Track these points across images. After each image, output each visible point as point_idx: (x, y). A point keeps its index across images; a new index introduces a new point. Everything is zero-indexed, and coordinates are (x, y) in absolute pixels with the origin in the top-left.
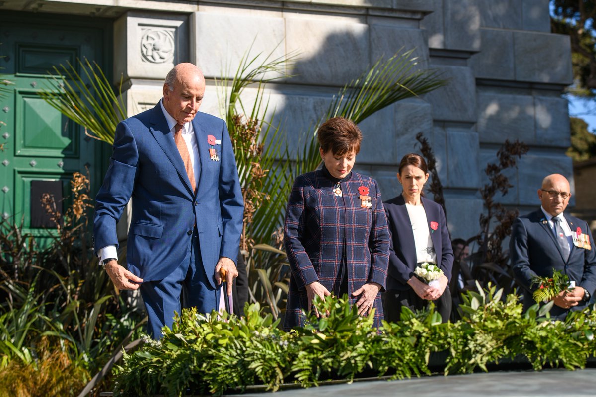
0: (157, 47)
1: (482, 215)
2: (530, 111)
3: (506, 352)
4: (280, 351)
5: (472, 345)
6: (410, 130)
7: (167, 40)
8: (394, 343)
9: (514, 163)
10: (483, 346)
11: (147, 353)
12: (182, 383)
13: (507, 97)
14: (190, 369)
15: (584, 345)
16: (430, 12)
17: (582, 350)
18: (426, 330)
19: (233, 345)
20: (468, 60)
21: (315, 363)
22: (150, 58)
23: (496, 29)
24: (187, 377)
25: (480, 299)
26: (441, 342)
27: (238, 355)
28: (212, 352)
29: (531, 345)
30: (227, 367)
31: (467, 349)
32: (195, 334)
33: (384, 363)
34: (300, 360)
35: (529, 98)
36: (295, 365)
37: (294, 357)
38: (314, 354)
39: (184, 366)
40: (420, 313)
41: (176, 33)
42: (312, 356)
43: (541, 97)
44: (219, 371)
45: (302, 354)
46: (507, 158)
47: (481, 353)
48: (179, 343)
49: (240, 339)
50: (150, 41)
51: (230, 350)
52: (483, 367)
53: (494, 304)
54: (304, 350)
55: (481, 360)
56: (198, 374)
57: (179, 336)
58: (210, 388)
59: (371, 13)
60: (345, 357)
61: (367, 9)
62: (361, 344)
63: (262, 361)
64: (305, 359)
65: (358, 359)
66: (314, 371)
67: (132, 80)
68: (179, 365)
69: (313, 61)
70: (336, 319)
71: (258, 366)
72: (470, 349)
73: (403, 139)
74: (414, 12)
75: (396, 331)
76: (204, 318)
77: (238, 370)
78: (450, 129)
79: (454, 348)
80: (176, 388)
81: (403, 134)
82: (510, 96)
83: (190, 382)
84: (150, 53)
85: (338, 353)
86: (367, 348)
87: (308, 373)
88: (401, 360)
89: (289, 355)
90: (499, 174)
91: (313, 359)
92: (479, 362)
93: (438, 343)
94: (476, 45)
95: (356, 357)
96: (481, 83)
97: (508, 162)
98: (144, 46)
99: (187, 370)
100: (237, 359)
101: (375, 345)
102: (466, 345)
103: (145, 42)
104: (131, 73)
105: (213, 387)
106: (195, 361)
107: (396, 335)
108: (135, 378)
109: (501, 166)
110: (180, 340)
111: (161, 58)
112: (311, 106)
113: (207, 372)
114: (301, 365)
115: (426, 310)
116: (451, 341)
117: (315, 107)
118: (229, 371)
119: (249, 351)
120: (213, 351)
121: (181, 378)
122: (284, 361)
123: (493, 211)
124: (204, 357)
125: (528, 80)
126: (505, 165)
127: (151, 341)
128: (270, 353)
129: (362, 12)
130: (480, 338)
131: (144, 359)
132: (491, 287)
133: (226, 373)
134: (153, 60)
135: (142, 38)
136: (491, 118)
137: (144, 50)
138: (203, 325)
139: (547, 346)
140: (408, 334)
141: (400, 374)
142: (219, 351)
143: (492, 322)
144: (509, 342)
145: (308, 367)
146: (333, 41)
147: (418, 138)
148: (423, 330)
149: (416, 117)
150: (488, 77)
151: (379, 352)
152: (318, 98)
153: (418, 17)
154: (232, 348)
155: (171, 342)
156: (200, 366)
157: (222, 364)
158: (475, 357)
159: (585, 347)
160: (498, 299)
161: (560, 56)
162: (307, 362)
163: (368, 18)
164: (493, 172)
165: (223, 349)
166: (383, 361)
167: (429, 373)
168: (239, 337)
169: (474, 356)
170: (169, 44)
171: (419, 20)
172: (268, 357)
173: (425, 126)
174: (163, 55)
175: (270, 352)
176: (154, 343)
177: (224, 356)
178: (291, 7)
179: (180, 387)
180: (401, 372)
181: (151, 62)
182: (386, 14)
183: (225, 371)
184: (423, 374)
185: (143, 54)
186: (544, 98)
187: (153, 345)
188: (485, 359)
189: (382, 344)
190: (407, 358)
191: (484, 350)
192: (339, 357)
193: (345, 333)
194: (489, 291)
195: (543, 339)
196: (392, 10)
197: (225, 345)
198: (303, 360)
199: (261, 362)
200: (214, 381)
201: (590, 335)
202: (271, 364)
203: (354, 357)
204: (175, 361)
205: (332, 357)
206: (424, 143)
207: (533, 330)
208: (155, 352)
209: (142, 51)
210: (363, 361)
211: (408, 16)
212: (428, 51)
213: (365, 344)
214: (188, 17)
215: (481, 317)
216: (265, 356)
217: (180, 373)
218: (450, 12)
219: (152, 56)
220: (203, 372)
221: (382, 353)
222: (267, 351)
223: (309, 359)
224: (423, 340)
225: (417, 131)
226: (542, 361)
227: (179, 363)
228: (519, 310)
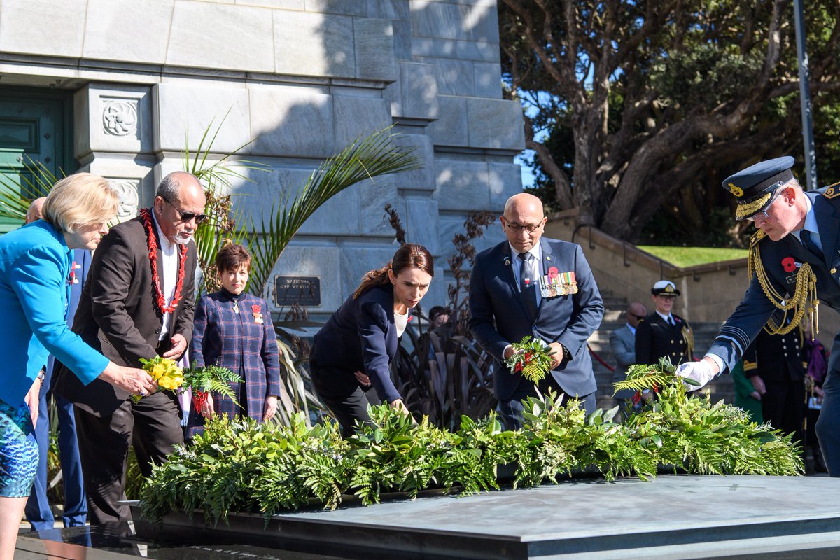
0: (120, 119)
1: (450, 286)
2: (484, 177)
3: (576, 462)
4: (334, 466)
5: (541, 457)
6: (374, 200)
7: (130, 111)
8: (459, 456)
9: (482, 233)
10: (552, 458)
11: (181, 466)
12: (227, 500)
13: (461, 163)
14: (234, 484)
15: (653, 453)
16: (393, 82)
17: (652, 458)
18: (491, 441)
19: (282, 459)
20: (426, 128)
21: (375, 478)
22: (113, 131)
23: (450, 96)
24: (232, 494)
25: (542, 406)
26: (508, 454)
27: (288, 470)
28: (260, 467)
29: (602, 455)
30: (278, 484)
31: (536, 461)
32: (233, 444)
33: (449, 477)
34: (359, 476)
35: (482, 165)
36: (354, 481)
37: (351, 473)
38: (372, 468)
39: (227, 483)
40: (482, 421)
41: (139, 105)
42: (371, 471)
43: (495, 163)
44: (269, 488)
45: (360, 469)
46: (474, 228)
47: (551, 465)
48: (215, 454)
49: (289, 453)
50: (113, 113)
51: (279, 465)
52: (553, 479)
53: (556, 410)
54: (361, 465)
55: (551, 472)
56: (245, 491)
57: (215, 447)
58: (260, 507)
59: (334, 82)
60: (408, 472)
61: (330, 79)
62: (423, 457)
63: (317, 477)
64: (364, 474)
65: (422, 474)
66: (375, 488)
67: (94, 153)
68: (222, 480)
69: (277, 132)
70: (391, 430)
71: (314, 484)
72: (540, 462)
73: (368, 210)
74: (377, 82)
75: (459, 442)
76: (241, 427)
77: (290, 487)
78: (409, 197)
79: (523, 460)
80: (221, 506)
81: (368, 205)
82: (464, 163)
83: (236, 500)
84: (112, 125)
85: (399, 467)
86: (430, 462)
87: (368, 490)
88: (469, 475)
89: (346, 471)
90: (467, 244)
91: (372, 475)
92: (549, 474)
93: (506, 455)
94: (432, 113)
95: (420, 471)
96: (439, 150)
97: (476, 232)
98: (106, 118)
99: (231, 486)
100: (287, 474)
101: (438, 458)
102: (534, 457)
103: (107, 114)
104: (93, 146)
105: (264, 506)
106: (242, 478)
107: (458, 447)
108: (170, 494)
109: (469, 236)
110: (217, 451)
111: (124, 130)
112: (276, 178)
113: (256, 489)
114: (361, 481)
115: (488, 418)
116: (518, 453)
117: (280, 179)
118: (280, 487)
119: (302, 466)
120: (262, 466)
121: (225, 495)
122: (341, 477)
123: (462, 281)
124: (251, 472)
125: (482, 146)
126: (472, 235)
127: (185, 453)
128: (325, 469)
129: (326, 82)
130: (550, 448)
131: (179, 473)
132: (552, 392)
133: (277, 490)
134: (116, 133)
135: (105, 110)
136: (445, 185)
137: (107, 122)
138: (241, 435)
139: (618, 456)
140: (471, 445)
141: (468, 490)
142: (267, 466)
143: (557, 430)
144: (578, 453)
145: (368, 484)
146: (296, 112)
147: (387, 209)
148: (488, 441)
149: (381, 187)
150: (442, 144)
151: (444, 466)
152: (283, 169)
153: (381, 86)
154: (281, 462)
155: (206, 454)
156: (247, 482)
157: (271, 480)
158: (545, 470)
159: (655, 455)
160: (560, 404)
161: (513, 121)
162: (367, 478)
163: (332, 88)
164: (461, 242)
165: (271, 464)
166: (448, 476)
167: (497, 487)
168: (288, 450)
169: (544, 468)
170: (132, 115)
171: (382, 89)
172: (322, 472)
173: (391, 196)
174: (126, 127)
175: (325, 467)
176: (188, 455)
177: (272, 471)
178: (255, 77)
179: (226, 506)
180: (469, 488)
181: (114, 134)
182: (350, 84)
183: (276, 488)
184: (491, 488)
185: (105, 127)
186: (497, 164)
187: (187, 457)
188: (555, 471)
189: (445, 456)
190: (474, 472)
191: (554, 461)
192: (401, 473)
193: (403, 445)
194: (549, 396)
195: (613, 447)
196: (355, 80)
197: (273, 460)
198: (362, 478)
199: (317, 479)
200: (264, 499)
201: (658, 440)
202: (327, 481)
203: (417, 472)
204: (216, 477)
205: (393, 473)
206: (393, 214)
207: (602, 439)
208: (190, 465)
209: (104, 124)
210: (427, 476)
211: (371, 85)
212: (391, 121)
213: (427, 457)
214: (150, 87)
215: (545, 425)
216: (319, 471)
217: (224, 490)
218: (407, 80)
219: (115, 129)
220: (251, 489)
221: (447, 467)
222: (321, 466)
223: (368, 474)
224: (489, 452)
225: (382, 201)
226: (614, 472)
227: (223, 478)
228: (582, 416)
